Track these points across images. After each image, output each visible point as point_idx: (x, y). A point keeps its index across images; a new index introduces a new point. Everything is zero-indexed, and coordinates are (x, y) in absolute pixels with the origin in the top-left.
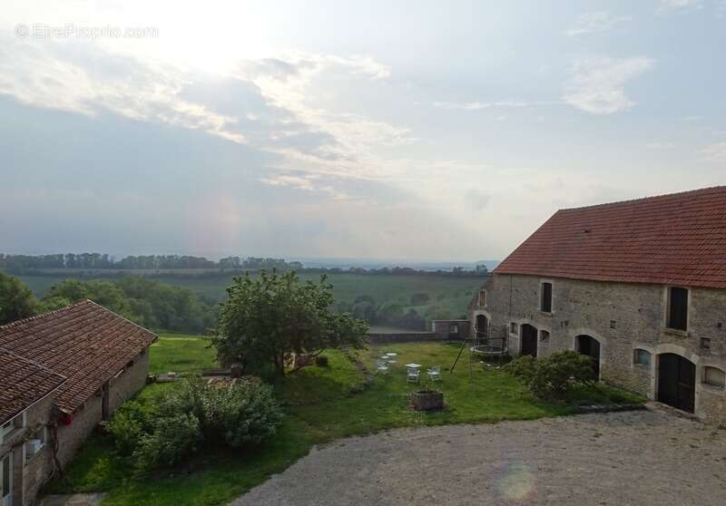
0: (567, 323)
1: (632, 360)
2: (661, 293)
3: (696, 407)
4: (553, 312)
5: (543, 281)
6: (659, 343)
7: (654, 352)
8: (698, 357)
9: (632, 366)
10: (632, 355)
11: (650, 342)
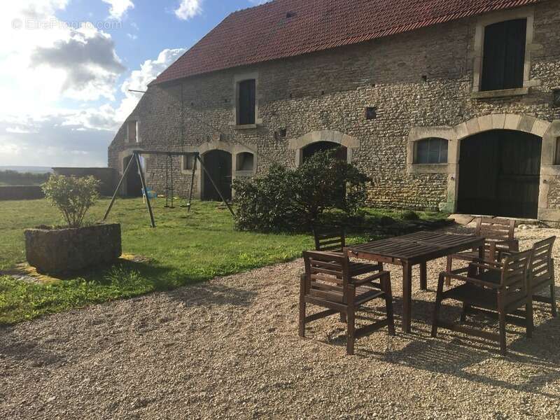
0: (283, 132)
1: (409, 160)
2: (469, 38)
3: (541, 205)
4: (258, 121)
5: (239, 78)
6: (465, 120)
7: (454, 136)
8: (546, 125)
9: (409, 169)
10: (409, 151)
11: (447, 122)
